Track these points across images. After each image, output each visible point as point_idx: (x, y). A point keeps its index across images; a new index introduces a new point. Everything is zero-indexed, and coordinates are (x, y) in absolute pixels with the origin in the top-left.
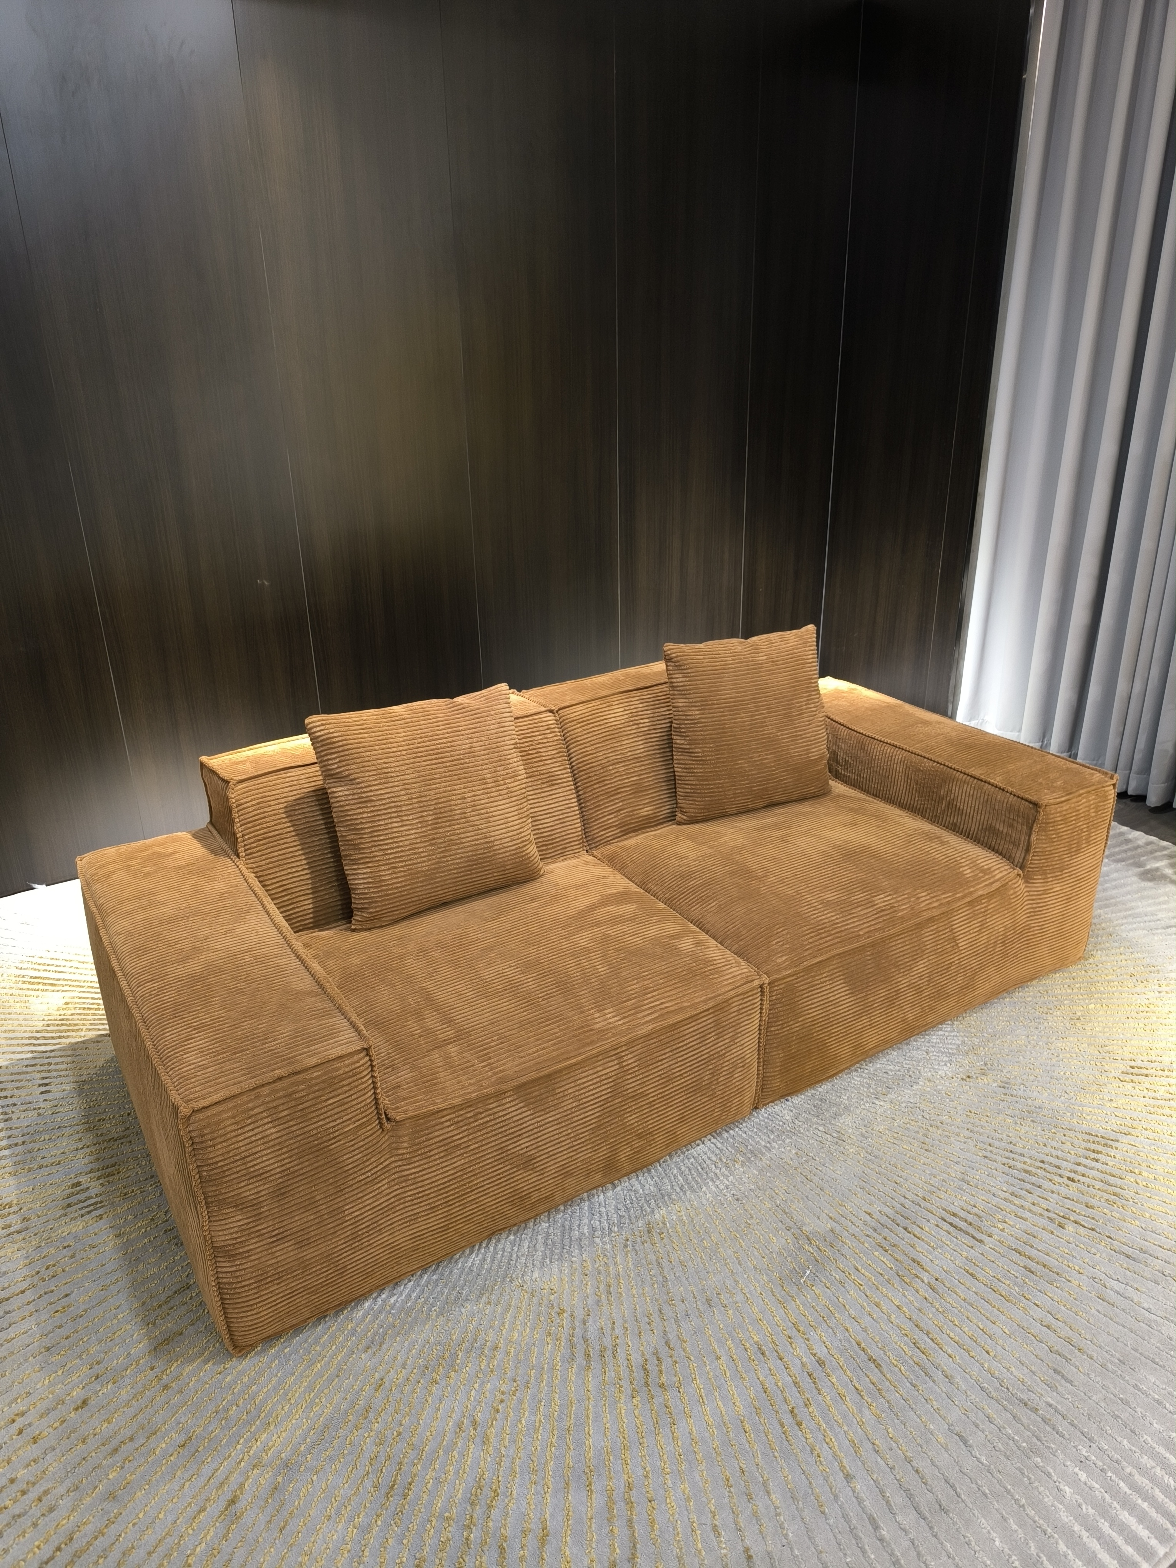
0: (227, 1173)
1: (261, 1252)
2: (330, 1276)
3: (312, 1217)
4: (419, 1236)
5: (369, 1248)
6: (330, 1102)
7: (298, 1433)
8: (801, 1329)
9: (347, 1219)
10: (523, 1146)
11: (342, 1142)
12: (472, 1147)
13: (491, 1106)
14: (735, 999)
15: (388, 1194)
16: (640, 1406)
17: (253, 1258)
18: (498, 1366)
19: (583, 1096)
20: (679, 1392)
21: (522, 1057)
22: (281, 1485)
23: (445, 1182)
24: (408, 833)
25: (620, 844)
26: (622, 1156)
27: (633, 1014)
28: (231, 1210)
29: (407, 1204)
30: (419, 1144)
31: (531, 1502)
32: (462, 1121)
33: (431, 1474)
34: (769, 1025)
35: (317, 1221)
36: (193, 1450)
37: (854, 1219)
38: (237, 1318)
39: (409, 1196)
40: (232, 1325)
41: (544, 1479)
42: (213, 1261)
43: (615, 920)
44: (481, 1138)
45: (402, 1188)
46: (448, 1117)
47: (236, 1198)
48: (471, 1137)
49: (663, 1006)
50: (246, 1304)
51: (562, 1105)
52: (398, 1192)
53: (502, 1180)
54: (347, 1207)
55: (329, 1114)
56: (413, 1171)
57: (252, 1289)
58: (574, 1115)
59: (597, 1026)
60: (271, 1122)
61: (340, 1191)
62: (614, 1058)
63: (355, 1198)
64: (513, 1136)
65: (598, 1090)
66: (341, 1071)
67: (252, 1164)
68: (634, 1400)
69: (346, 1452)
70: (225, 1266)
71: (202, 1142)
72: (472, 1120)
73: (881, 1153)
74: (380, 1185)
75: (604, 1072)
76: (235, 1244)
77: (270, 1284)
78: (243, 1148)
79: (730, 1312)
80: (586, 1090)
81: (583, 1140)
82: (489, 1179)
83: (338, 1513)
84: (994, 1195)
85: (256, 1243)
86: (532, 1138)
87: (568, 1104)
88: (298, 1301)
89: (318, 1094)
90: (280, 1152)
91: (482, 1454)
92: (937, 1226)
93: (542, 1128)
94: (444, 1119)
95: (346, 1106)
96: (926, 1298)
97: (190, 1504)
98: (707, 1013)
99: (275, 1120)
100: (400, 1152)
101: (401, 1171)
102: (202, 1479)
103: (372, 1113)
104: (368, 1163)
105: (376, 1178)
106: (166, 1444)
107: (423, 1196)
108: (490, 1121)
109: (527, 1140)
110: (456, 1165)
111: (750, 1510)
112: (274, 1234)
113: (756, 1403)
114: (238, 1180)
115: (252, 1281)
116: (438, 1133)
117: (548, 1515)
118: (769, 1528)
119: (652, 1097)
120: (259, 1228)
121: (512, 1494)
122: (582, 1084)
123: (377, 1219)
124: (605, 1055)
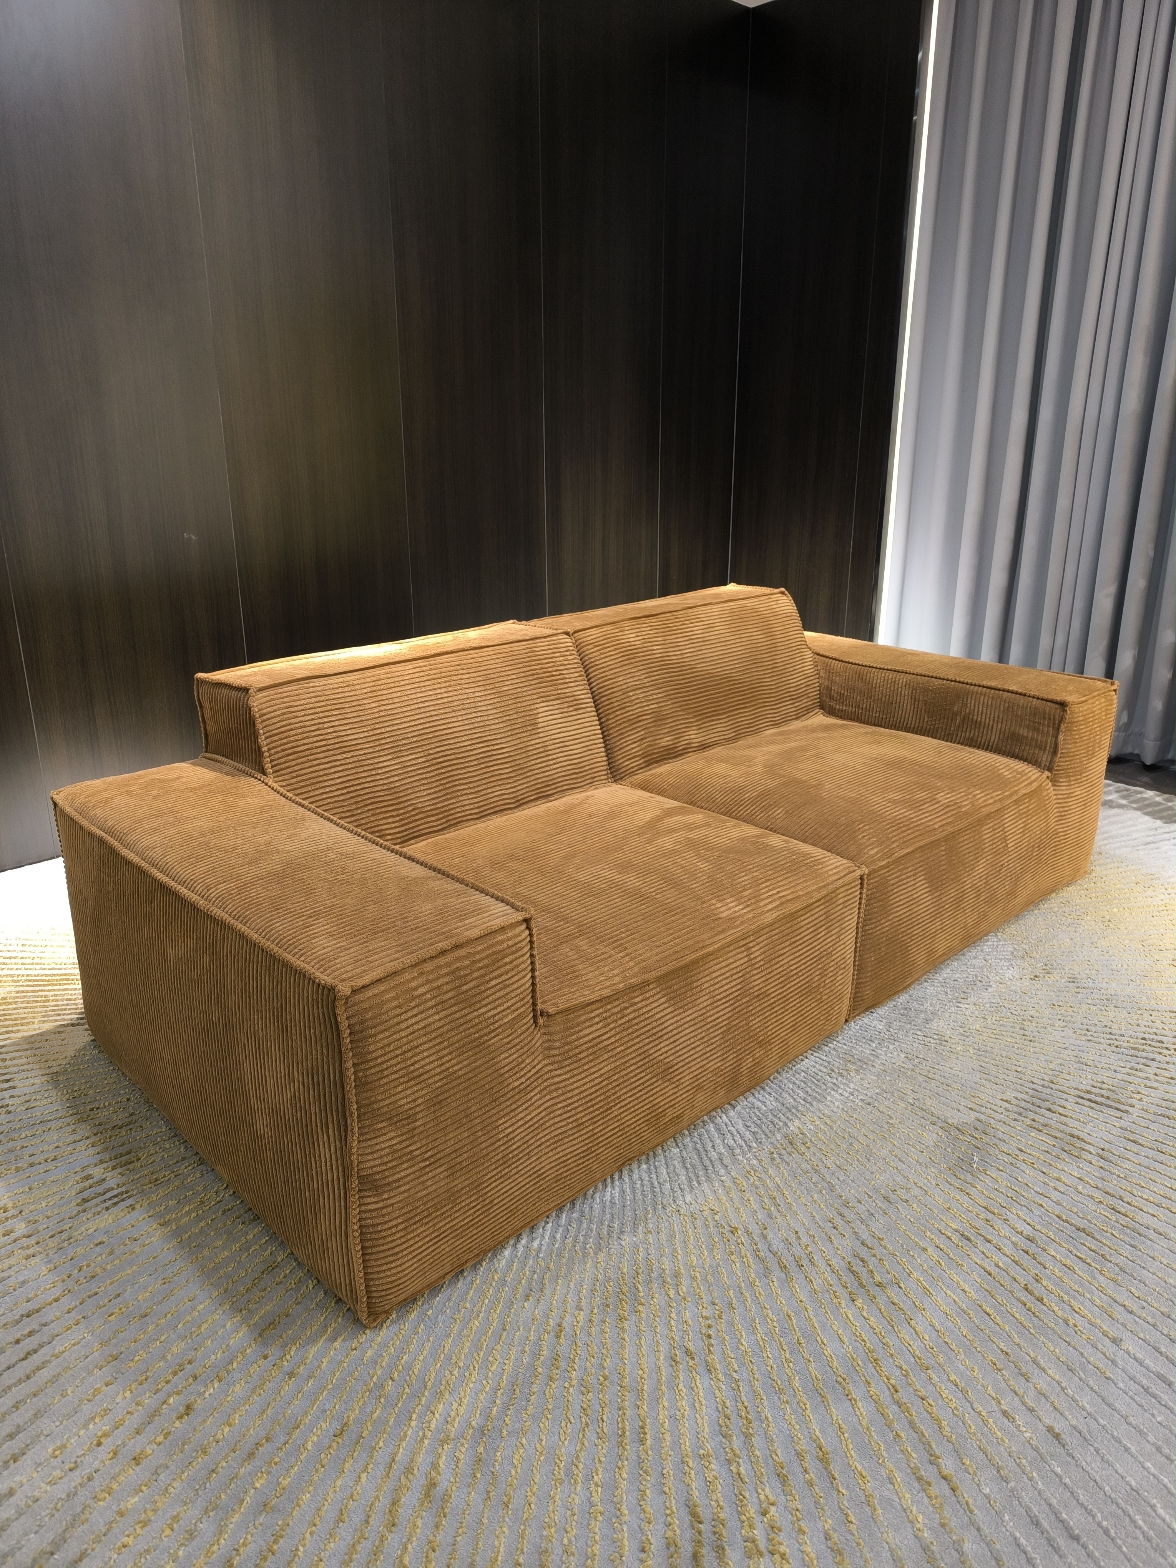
0: (386, 1073)
1: (411, 1181)
2: (478, 1213)
3: (466, 1134)
4: (563, 1162)
5: (517, 1176)
6: (493, 983)
7: (482, 1397)
8: (996, 1211)
9: (501, 1136)
10: (663, 1050)
11: (501, 1037)
12: (618, 1050)
13: (637, 1000)
14: (842, 890)
15: (539, 1107)
16: (865, 1307)
17: (403, 1189)
18: (688, 1292)
19: (717, 992)
20: (900, 1287)
21: (659, 946)
22: (484, 1456)
23: (592, 1093)
25: (648, 773)
26: (744, 1069)
27: (754, 903)
28: (384, 1124)
29: (556, 1120)
30: (571, 1043)
31: (793, 1423)
32: (610, 1017)
33: (663, 1415)
34: (866, 922)
35: (471, 1139)
36: (354, 1436)
37: (993, 1106)
38: (378, 1272)
39: (559, 1109)
40: (371, 1283)
41: (795, 1396)
42: (357, 1196)
43: (690, 827)
44: (626, 1039)
45: (552, 1099)
46: (597, 1012)
47: (391, 1107)
48: (617, 1037)
49: (781, 895)
50: (391, 1252)
51: (698, 1002)
52: (549, 1104)
53: (643, 1092)
54: (501, 1122)
55: (491, 999)
56: (564, 1077)
57: (398, 1232)
58: (708, 1014)
59: (723, 915)
60: (435, 1006)
61: (495, 1101)
62: (743, 949)
63: (508, 1110)
64: (655, 1037)
65: (729, 986)
66: (505, 945)
67: (412, 1061)
68: (856, 1303)
69: (550, 1407)
70: (372, 1202)
71: (362, 1032)
72: (619, 1016)
73: (988, 1048)
74: (533, 1094)
75: (734, 965)
76: (384, 1170)
77: (418, 1224)
78: (405, 1040)
79: (915, 1205)
80: (720, 985)
81: (715, 1045)
82: (631, 1090)
83: (569, 1474)
84: (1115, 1071)
85: (407, 1169)
86: (672, 1040)
87: (704, 1002)
88: (443, 1247)
89: (482, 972)
90: (441, 1046)
91: (712, 1383)
92: (1077, 1103)
93: (680, 1029)
94: (593, 1014)
95: (508, 990)
96: (1101, 1168)
97: (377, 1497)
98: (819, 903)
99: (438, 1004)
100: (553, 1052)
101: (553, 1077)
102: (381, 1467)
103: (528, 1002)
104: (522, 1066)
105: (528, 1086)
106: (318, 1436)
107: (571, 1110)
108: (635, 1018)
109: (667, 1043)
110: (602, 1072)
111: (1033, 1389)
112: (426, 1156)
113: (986, 1286)
114: (396, 1083)
115: (400, 1220)
116: (587, 1031)
117: (817, 1433)
118: (1062, 1403)
119: (773, 997)
120: (412, 1148)
121: (767, 1418)
122: (716, 977)
123: (527, 1138)
124: (736, 945)
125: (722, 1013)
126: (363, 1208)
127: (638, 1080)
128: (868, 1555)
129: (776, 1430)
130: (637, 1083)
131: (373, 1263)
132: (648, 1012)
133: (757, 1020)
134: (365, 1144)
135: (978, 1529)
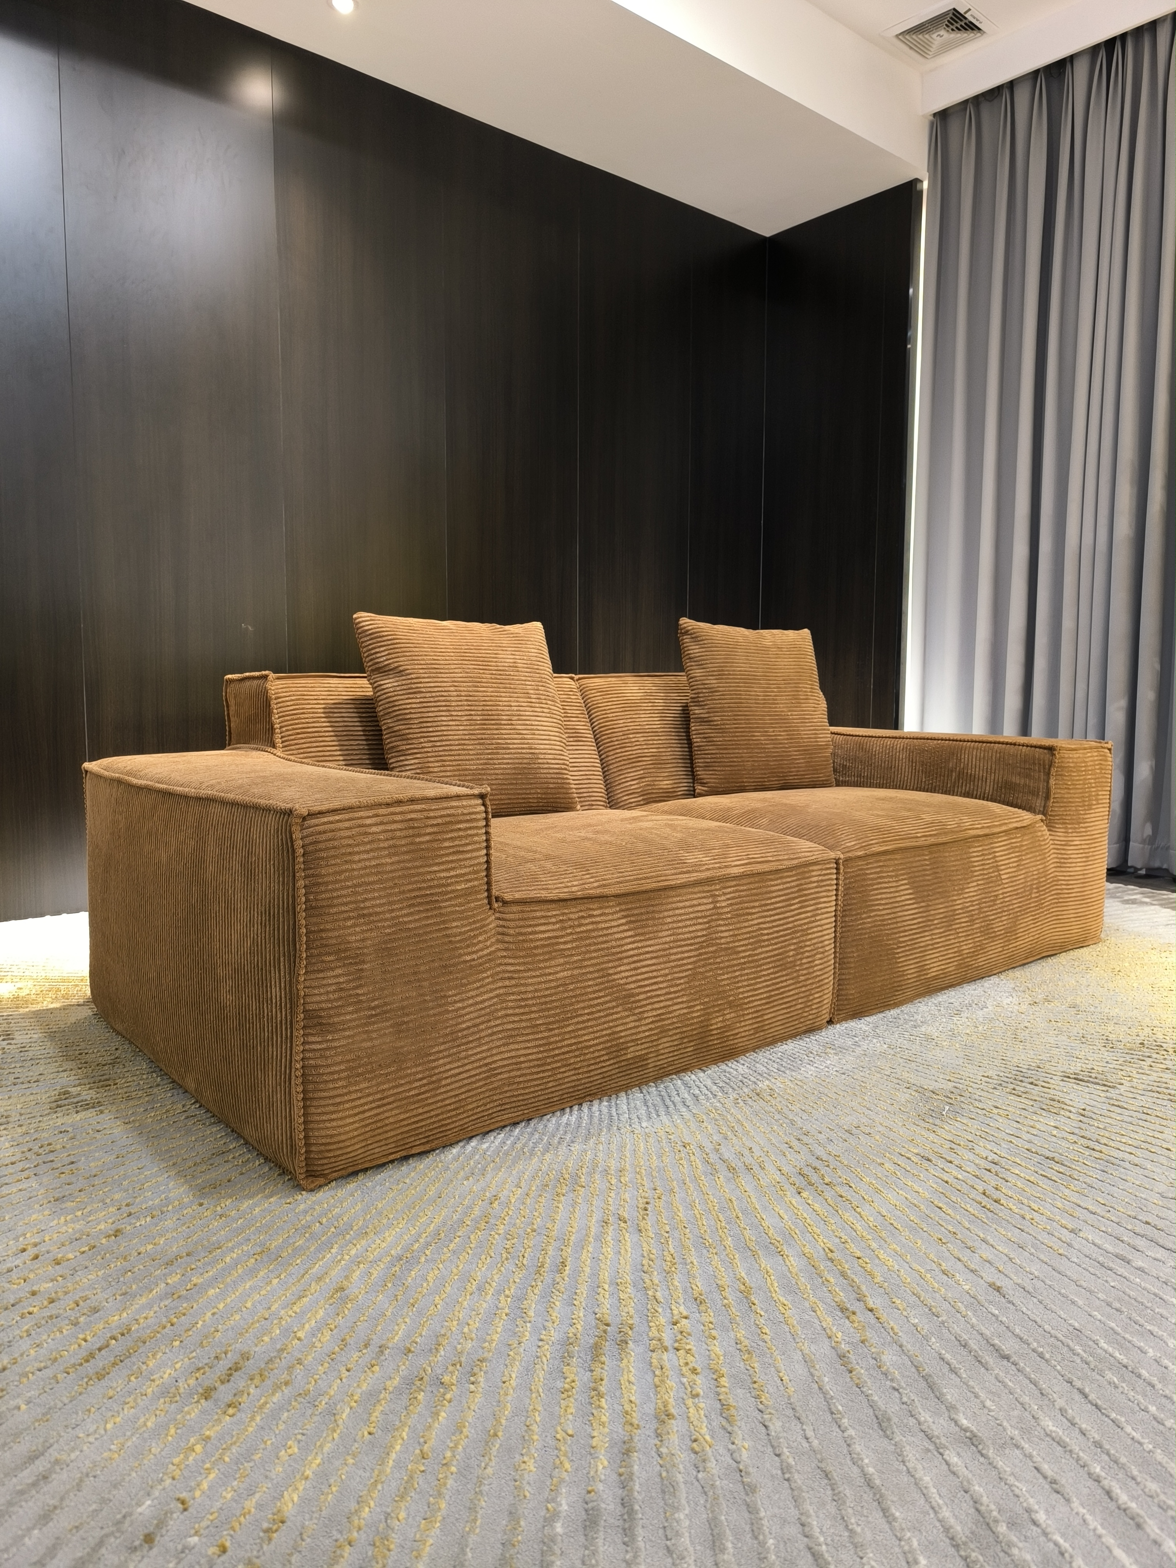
0: (336, 902)
1: (357, 1027)
2: (423, 1089)
3: (414, 994)
5: (466, 1061)
6: (446, 844)
7: (406, 1237)
8: (961, 1144)
9: (450, 1008)
10: (623, 974)
11: (453, 902)
12: (575, 958)
13: (595, 913)
14: (814, 867)
15: (490, 991)
16: (811, 1197)
17: (347, 1033)
18: (631, 1182)
19: (679, 931)
20: (850, 1186)
21: (621, 873)
22: (398, 1273)
23: (548, 997)
24: (457, 728)
26: (714, 1028)
27: (722, 858)
28: (331, 957)
29: (509, 1012)
30: (525, 934)
31: (719, 1267)
32: (566, 921)
33: (586, 1256)
34: (844, 911)
35: (419, 1001)
36: (273, 1257)
37: (971, 1079)
38: (318, 1122)
39: (512, 1001)
40: (311, 1134)
41: (725, 1250)
42: (302, 1032)
44: (582, 950)
45: (505, 987)
46: (554, 913)
47: (340, 940)
48: (574, 945)
49: (750, 856)
50: (331, 1102)
51: (660, 934)
52: (502, 991)
54: (450, 993)
55: (444, 859)
56: (518, 968)
57: (340, 1079)
58: (672, 951)
59: (689, 861)
61: (445, 968)
62: (708, 894)
63: (460, 982)
64: (614, 957)
65: (694, 928)
66: (460, 812)
67: (363, 897)
68: (802, 1194)
69: (471, 1246)
70: (317, 1042)
71: (315, 853)
72: (576, 923)
74: (486, 974)
76: (329, 1009)
77: (361, 1078)
78: (356, 873)
79: (877, 1137)
80: (684, 924)
81: (679, 988)
83: (481, 1289)
85: (353, 1013)
86: (633, 966)
87: (666, 936)
88: (387, 1115)
89: (435, 829)
90: (392, 891)
91: (641, 1238)
92: (1062, 1080)
93: (641, 957)
94: (548, 913)
95: (461, 857)
96: (1080, 1121)
98: (789, 873)
99: (390, 848)
100: (507, 939)
101: (508, 964)
102: (294, 1276)
103: (482, 878)
104: (476, 941)
105: (479, 965)
106: (238, 1254)
107: (523, 1007)
108: (593, 931)
109: (628, 968)
110: (558, 976)
111: (978, 1258)
112: (373, 1004)
113: (941, 1190)
114: (346, 915)
115: (342, 1067)
116: (543, 928)
117: (743, 1274)
118: (1009, 1269)
119: (743, 957)
120: (359, 991)
121: (692, 1263)
122: (680, 915)
123: (478, 1021)
124: (700, 888)
125: (686, 955)
126: (307, 1047)
127: (597, 998)
128: (779, 1357)
129: (700, 1271)
130: (596, 1002)
131: (313, 1110)
132: (607, 928)
133: (726, 976)
134: (312, 976)
135: (901, 1346)
